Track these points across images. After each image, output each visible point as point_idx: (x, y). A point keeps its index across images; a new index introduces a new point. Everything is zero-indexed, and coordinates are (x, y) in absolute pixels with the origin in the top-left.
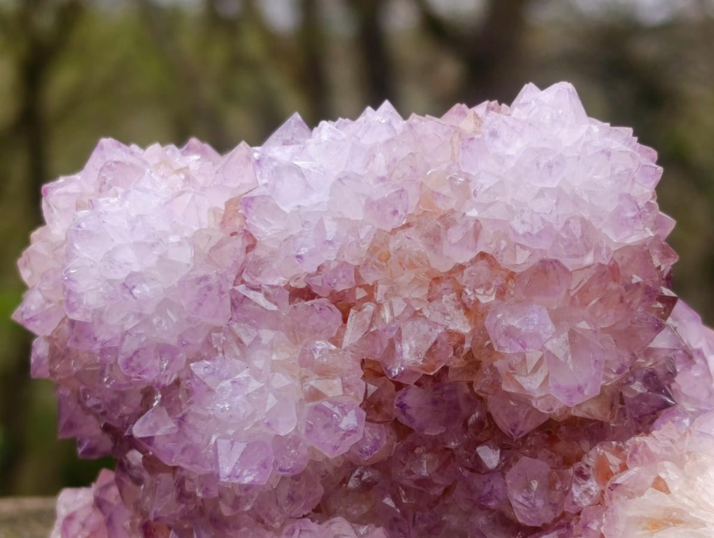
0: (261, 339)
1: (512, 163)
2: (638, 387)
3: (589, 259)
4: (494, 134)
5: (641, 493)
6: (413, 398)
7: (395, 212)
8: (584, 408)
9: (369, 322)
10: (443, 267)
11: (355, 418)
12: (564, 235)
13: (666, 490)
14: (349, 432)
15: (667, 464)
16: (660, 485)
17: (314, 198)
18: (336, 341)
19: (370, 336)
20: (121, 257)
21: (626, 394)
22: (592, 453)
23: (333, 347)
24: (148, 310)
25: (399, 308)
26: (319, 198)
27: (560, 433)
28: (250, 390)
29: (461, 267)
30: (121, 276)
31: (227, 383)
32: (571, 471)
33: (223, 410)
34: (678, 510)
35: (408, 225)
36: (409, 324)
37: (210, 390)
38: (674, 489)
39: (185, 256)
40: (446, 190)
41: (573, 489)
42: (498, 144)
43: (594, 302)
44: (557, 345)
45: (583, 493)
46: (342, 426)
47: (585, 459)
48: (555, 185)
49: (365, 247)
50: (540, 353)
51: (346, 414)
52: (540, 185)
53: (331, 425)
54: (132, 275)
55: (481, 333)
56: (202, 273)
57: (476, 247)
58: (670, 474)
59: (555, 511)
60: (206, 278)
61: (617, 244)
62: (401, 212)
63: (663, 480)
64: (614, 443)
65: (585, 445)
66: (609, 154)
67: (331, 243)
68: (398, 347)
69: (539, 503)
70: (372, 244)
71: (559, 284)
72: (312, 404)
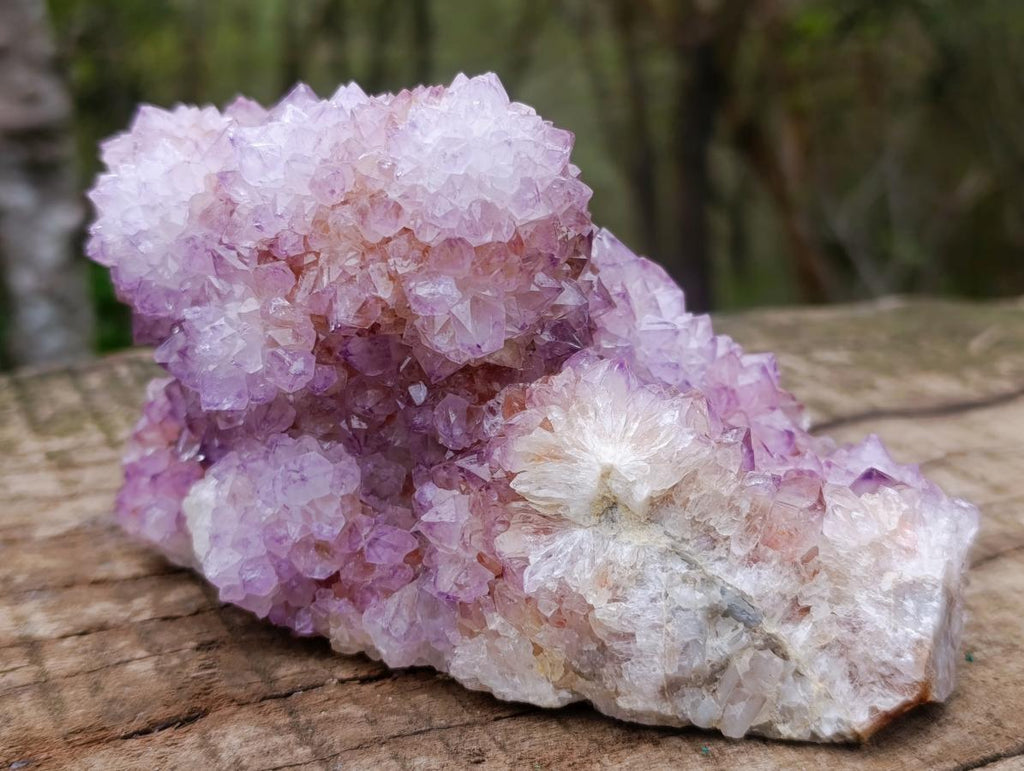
0: (233, 292)
1: (430, 150)
2: (546, 337)
3: (488, 238)
4: (414, 125)
5: (530, 432)
6: (357, 346)
7: (333, 192)
8: (497, 356)
9: (312, 284)
10: (373, 240)
11: (302, 363)
12: (467, 217)
13: (551, 430)
14: (297, 375)
15: (553, 407)
16: (547, 425)
17: (272, 176)
18: (290, 298)
19: (315, 296)
20: (131, 217)
21: (537, 342)
22: (502, 392)
23: (287, 303)
24: (155, 261)
25: (335, 274)
26: (276, 175)
27: (478, 375)
28: (224, 335)
29: (388, 240)
30: (132, 232)
31: (207, 328)
32: (484, 407)
33: (204, 351)
34: (557, 447)
35: (345, 203)
36: (344, 289)
37: (198, 332)
38: (558, 429)
39: (179, 218)
40: (375, 174)
41: (485, 422)
42: (418, 133)
43: (496, 272)
44: (462, 311)
45: (492, 425)
46: (292, 370)
47: (497, 397)
48: (462, 172)
49: (309, 219)
50: (447, 317)
51: (296, 360)
52: (449, 173)
53: (284, 368)
54: (140, 233)
55: (402, 296)
56: (191, 233)
57: (396, 225)
58: (555, 415)
59: (471, 439)
60: (192, 238)
61: (521, 220)
62: (338, 191)
63: (549, 421)
64: (521, 384)
65: (496, 386)
66: (510, 144)
67: (281, 216)
68: (335, 306)
69: (457, 432)
70: (314, 218)
71: (463, 258)
72: (271, 350)
